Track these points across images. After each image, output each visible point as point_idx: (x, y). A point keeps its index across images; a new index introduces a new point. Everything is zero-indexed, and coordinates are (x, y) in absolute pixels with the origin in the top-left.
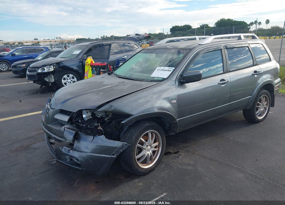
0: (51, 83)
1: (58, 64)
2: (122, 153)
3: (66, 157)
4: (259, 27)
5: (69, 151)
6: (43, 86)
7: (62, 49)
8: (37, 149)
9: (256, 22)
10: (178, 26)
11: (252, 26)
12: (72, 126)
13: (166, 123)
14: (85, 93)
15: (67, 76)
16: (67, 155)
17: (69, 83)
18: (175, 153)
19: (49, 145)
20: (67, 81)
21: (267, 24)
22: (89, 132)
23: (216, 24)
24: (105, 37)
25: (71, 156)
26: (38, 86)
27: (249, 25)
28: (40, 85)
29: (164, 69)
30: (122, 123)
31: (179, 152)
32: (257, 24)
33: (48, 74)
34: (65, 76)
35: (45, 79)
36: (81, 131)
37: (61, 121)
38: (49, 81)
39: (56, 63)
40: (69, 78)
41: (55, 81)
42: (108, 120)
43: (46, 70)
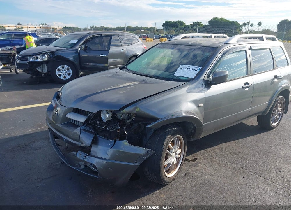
0: (43, 73)
1: (53, 53)
2: (145, 161)
3: (81, 163)
4: (251, 28)
5: (85, 157)
6: (34, 77)
7: (48, 36)
8: (37, 149)
9: (248, 23)
10: (171, 22)
11: (244, 27)
12: (89, 128)
13: (189, 128)
14: (103, 90)
15: (62, 67)
16: (82, 161)
17: (63, 74)
18: (193, 160)
19: (56, 147)
20: (62, 73)
21: (259, 26)
22: (107, 135)
23: (209, 22)
24: (94, 27)
25: (86, 162)
26: (28, 76)
27: (241, 26)
28: (30, 75)
29: (189, 68)
30: (147, 127)
31: (196, 159)
32: (250, 25)
33: (41, 63)
34: (60, 67)
35: (37, 69)
36: (98, 134)
37: (73, 121)
38: (42, 72)
39: (51, 52)
40: (63, 70)
41: (48, 72)
42: (130, 122)
43: (39, 58)
